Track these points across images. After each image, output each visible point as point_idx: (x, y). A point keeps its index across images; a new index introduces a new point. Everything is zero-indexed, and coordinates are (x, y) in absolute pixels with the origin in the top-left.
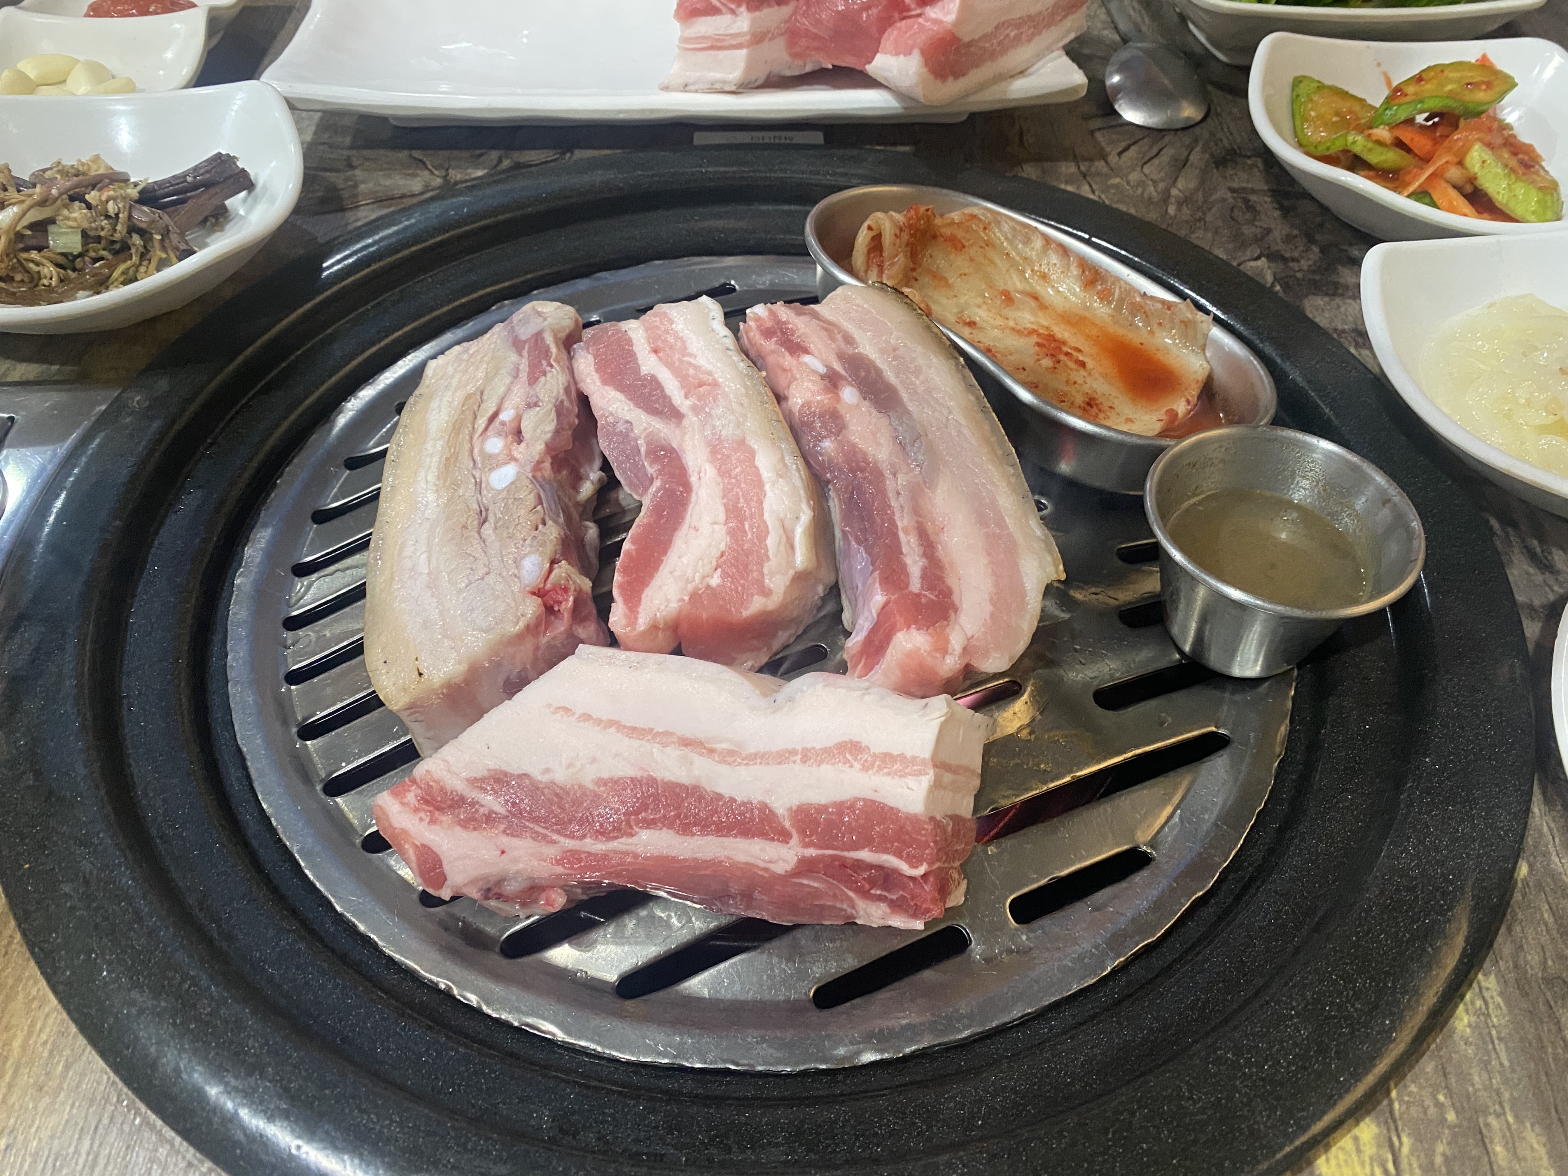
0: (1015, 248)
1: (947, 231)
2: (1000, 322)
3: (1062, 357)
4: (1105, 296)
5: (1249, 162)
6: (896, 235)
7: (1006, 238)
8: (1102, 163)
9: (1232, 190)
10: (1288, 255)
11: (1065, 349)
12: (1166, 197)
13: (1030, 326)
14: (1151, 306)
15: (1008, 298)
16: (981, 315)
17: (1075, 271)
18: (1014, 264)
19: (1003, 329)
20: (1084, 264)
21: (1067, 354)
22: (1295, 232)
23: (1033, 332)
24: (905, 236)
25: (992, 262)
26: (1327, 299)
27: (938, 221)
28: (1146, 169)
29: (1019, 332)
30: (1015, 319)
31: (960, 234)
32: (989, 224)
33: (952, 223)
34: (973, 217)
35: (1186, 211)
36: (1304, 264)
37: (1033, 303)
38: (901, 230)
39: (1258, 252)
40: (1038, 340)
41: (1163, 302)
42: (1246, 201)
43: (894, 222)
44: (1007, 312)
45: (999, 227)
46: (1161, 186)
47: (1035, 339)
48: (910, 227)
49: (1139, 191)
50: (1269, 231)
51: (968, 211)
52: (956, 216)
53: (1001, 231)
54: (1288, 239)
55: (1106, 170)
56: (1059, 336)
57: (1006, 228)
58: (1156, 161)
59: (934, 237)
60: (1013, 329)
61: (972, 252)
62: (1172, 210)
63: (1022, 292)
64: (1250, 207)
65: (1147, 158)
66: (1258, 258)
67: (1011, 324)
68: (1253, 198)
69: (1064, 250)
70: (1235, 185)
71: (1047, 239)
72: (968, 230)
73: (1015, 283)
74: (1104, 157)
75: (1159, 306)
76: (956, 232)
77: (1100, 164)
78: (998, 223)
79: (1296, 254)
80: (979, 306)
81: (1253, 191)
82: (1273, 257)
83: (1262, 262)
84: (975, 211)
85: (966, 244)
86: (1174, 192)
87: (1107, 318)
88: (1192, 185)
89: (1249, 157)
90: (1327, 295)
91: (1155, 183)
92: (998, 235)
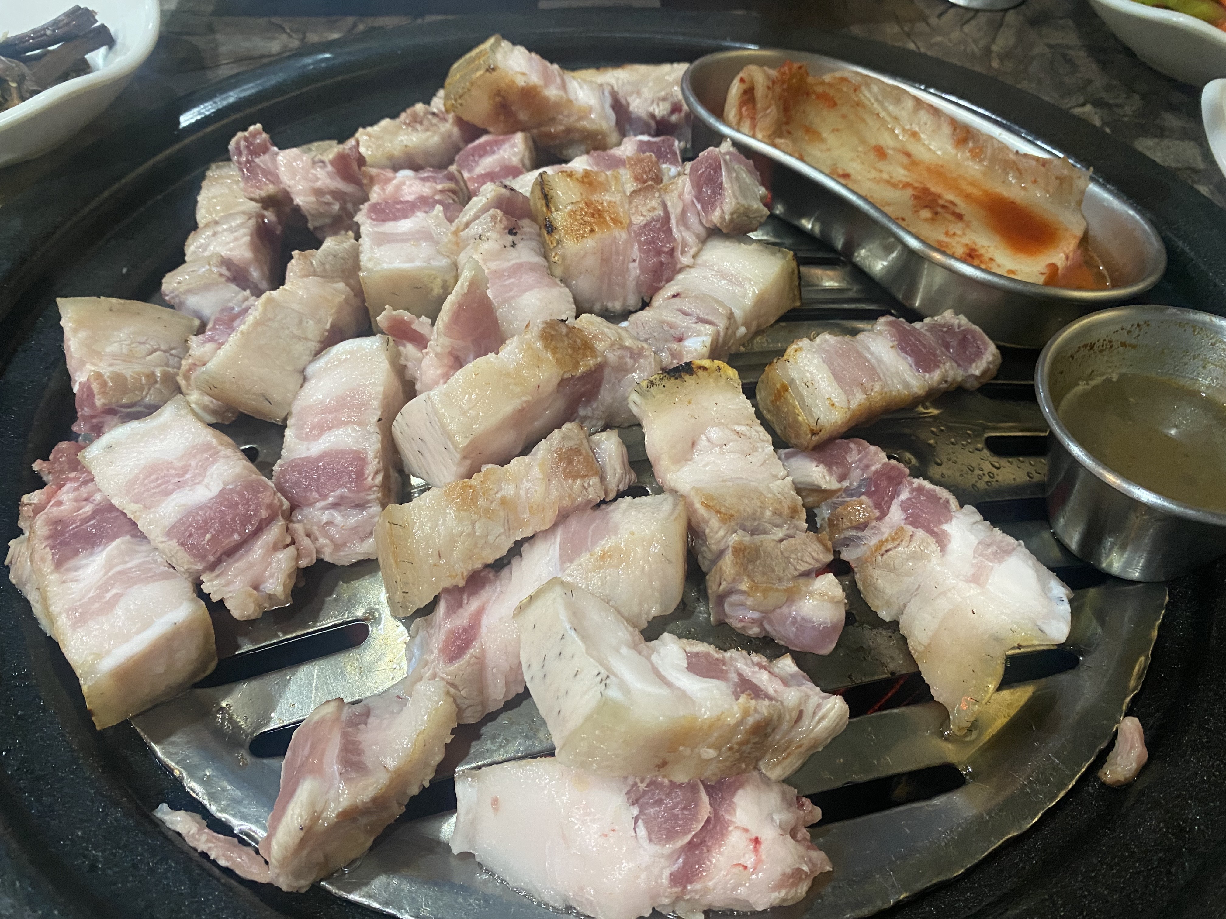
0: (885, 109)
1: (819, 89)
2: (874, 174)
3: (939, 210)
4: (977, 154)
5: (1061, 22)
6: (768, 88)
7: (877, 99)
8: (924, 25)
9: (1050, 46)
10: (1111, 102)
11: (941, 202)
12: (988, 52)
13: (905, 179)
14: (1023, 164)
15: (880, 152)
16: (854, 167)
17: (946, 130)
18: (884, 122)
19: (878, 181)
20: (954, 123)
21: (943, 207)
22: (1115, 82)
23: (906, 185)
24: (778, 89)
25: (863, 120)
26: (1156, 140)
27: (810, 80)
28: (966, 29)
29: (894, 185)
30: (889, 173)
31: (832, 92)
32: (860, 86)
33: (823, 83)
34: (843, 80)
35: (1009, 65)
36: (1128, 110)
37: (905, 160)
38: (774, 83)
39: (1081, 100)
40: (915, 193)
41: (1037, 159)
42: (1064, 56)
43: (768, 76)
44: (880, 165)
45: (869, 89)
46: (982, 43)
47: (909, 192)
48: (783, 82)
49: (962, 48)
50: (1090, 82)
51: (838, 74)
52: (827, 78)
53: (870, 92)
54: (1108, 88)
55: (927, 29)
56: (933, 189)
57: (875, 89)
58: (973, 23)
59: (808, 94)
60: (888, 182)
61: (845, 110)
62: (995, 64)
63: (894, 149)
64: (1069, 61)
65: (964, 20)
66: (1083, 105)
67: (885, 176)
68: (1071, 52)
69: (936, 112)
70: (1052, 42)
71: (917, 100)
72: (839, 90)
73: (887, 141)
74: (925, 19)
75: (1034, 163)
76: (827, 91)
77: (921, 26)
78: (868, 85)
79: (1119, 101)
80: (852, 160)
81: (1068, 47)
82: (1098, 103)
83: (1088, 108)
84: (846, 75)
85: (838, 102)
86: (995, 48)
87: (978, 176)
88: (1011, 41)
89: (1061, 18)
90: (1156, 136)
91: (975, 42)
92: (867, 96)
